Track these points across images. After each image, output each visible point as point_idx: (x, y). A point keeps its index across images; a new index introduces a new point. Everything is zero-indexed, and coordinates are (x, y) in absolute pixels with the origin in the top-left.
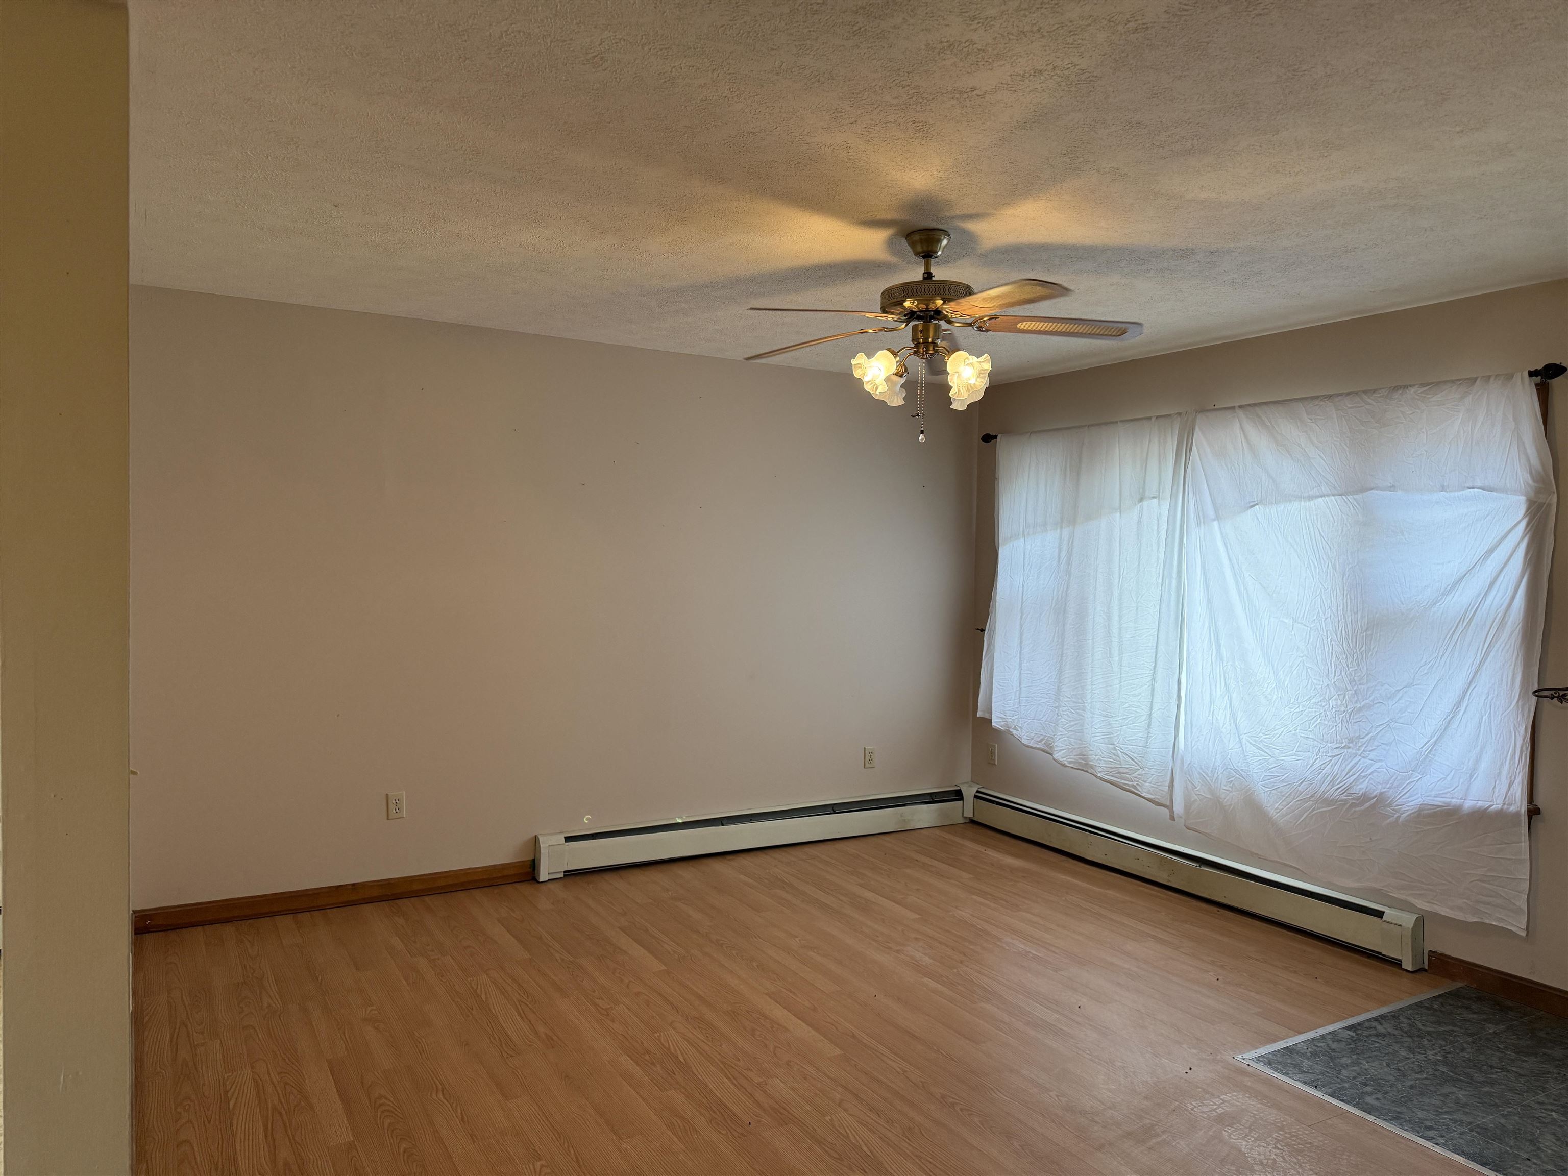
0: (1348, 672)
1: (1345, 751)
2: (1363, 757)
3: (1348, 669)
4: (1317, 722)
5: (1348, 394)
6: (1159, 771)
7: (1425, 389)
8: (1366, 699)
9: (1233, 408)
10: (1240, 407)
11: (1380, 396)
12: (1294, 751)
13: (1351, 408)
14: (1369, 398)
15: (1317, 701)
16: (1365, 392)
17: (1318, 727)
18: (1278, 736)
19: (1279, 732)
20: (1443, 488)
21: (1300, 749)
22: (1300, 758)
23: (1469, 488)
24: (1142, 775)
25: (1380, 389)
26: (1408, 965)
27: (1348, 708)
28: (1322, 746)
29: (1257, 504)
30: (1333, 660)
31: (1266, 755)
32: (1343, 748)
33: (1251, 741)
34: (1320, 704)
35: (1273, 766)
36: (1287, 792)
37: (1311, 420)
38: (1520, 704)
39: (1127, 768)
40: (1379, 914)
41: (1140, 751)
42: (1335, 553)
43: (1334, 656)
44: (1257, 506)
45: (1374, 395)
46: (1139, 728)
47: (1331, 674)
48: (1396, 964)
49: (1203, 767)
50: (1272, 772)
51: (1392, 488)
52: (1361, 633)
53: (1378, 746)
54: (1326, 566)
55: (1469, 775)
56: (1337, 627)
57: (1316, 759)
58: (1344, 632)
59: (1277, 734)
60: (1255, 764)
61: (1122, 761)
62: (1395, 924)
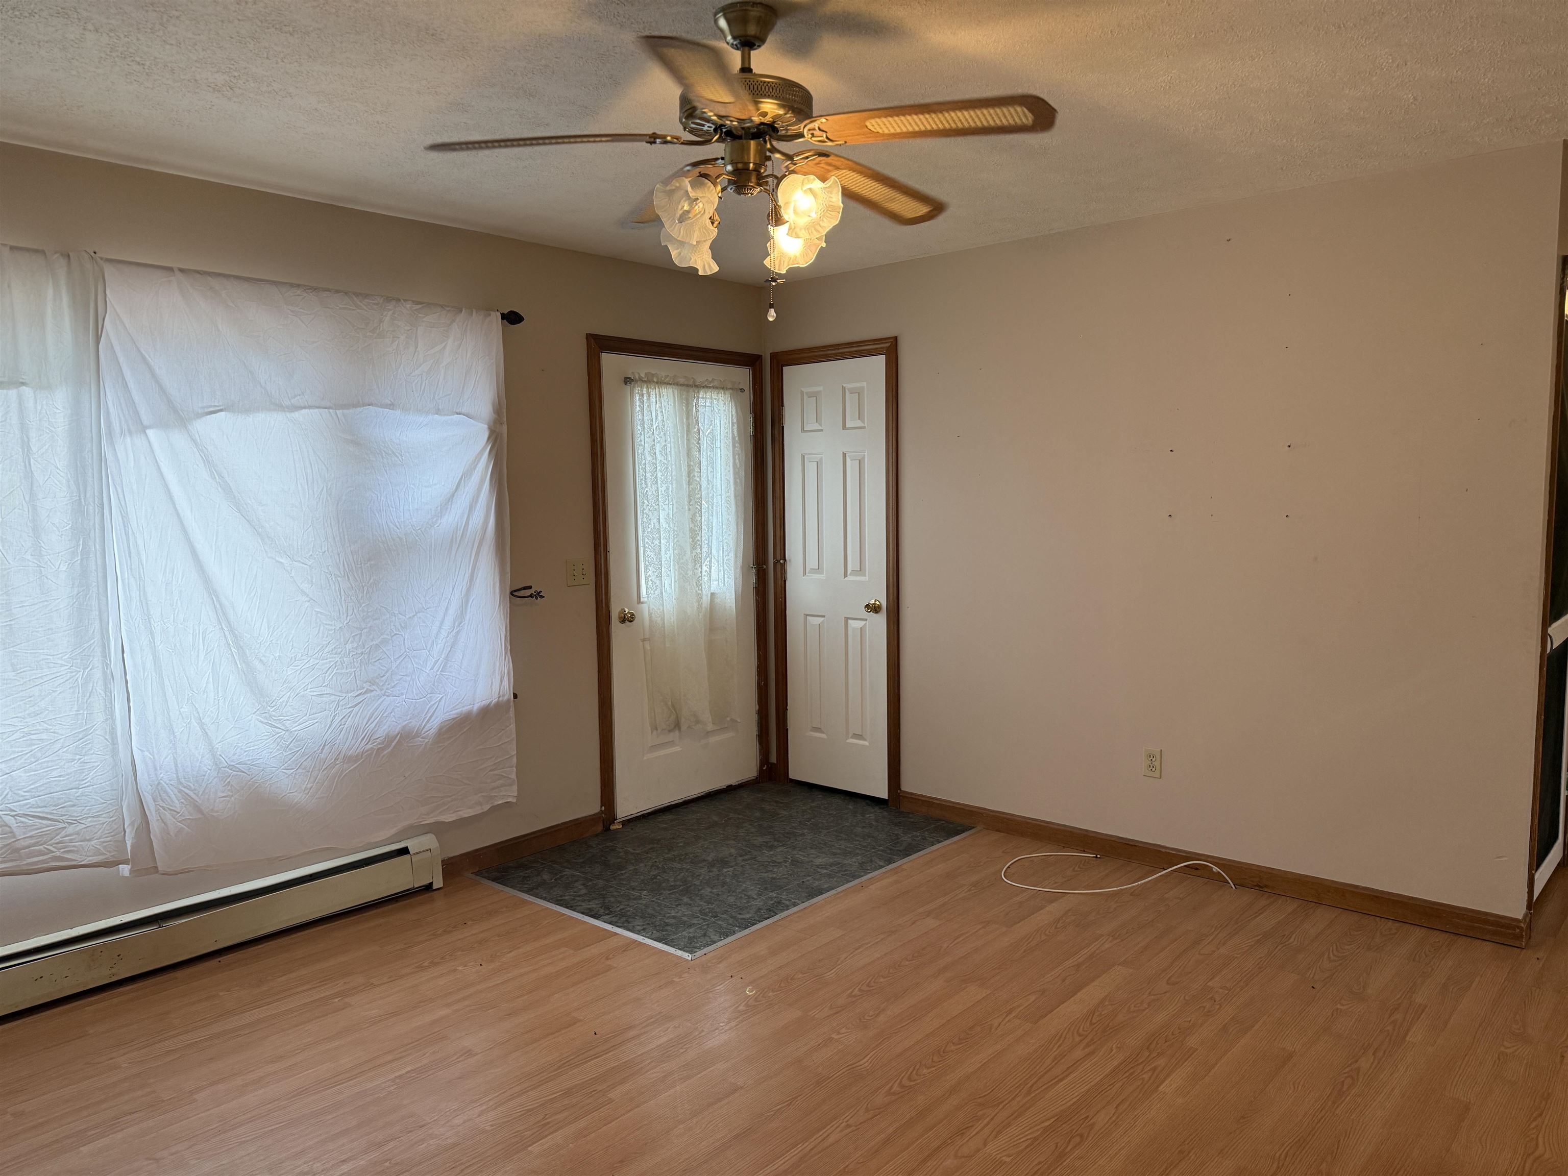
0: (360, 609)
1: (369, 695)
2: (387, 696)
3: (361, 605)
4: (333, 673)
5: (337, 292)
6: (111, 814)
7: (420, 306)
8: (382, 634)
9: (170, 269)
10: (182, 270)
11: (374, 304)
12: (308, 715)
13: (340, 308)
14: (361, 302)
15: (330, 649)
16: (357, 295)
17: (334, 678)
18: (284, 704)
19: (285, 698)
20: (438, 412)
21: (314, 711)
22: (316, 721)
23: (457, 414)
24: (78, 833)
25: (372, 295)
26: (438, 883)
27: (366, 647)
28: (341, 698)
29: (221, 410)
30: (343, 598)
31: (280, 731)
32: (365, 693)
33: (263, 720)
34: (334, 652)
35: (290, 741)
36: (311, 765)
37: (292, 311)
38: (502, 607)
39: (31, 837)
40: (404, 851)
41: (59, 799)
42: (333, 476)
43: (343, 593)
44: (223, 413)
45: (365, 300)
46: (50, 764)
47: (343, 614)
48: (429, 887)
49: (183, 780)
50: (291, 749)
51: (391, 406)
52: (365, 564)
53: (399, 680)
54: (319, 491)
55: (472, 681)
56: (338, 561)
57: (335, 716)
58: (346, 566)
59: (283, 702)
60: (271, 747)
61: (15, 830)
62: (424, 851)
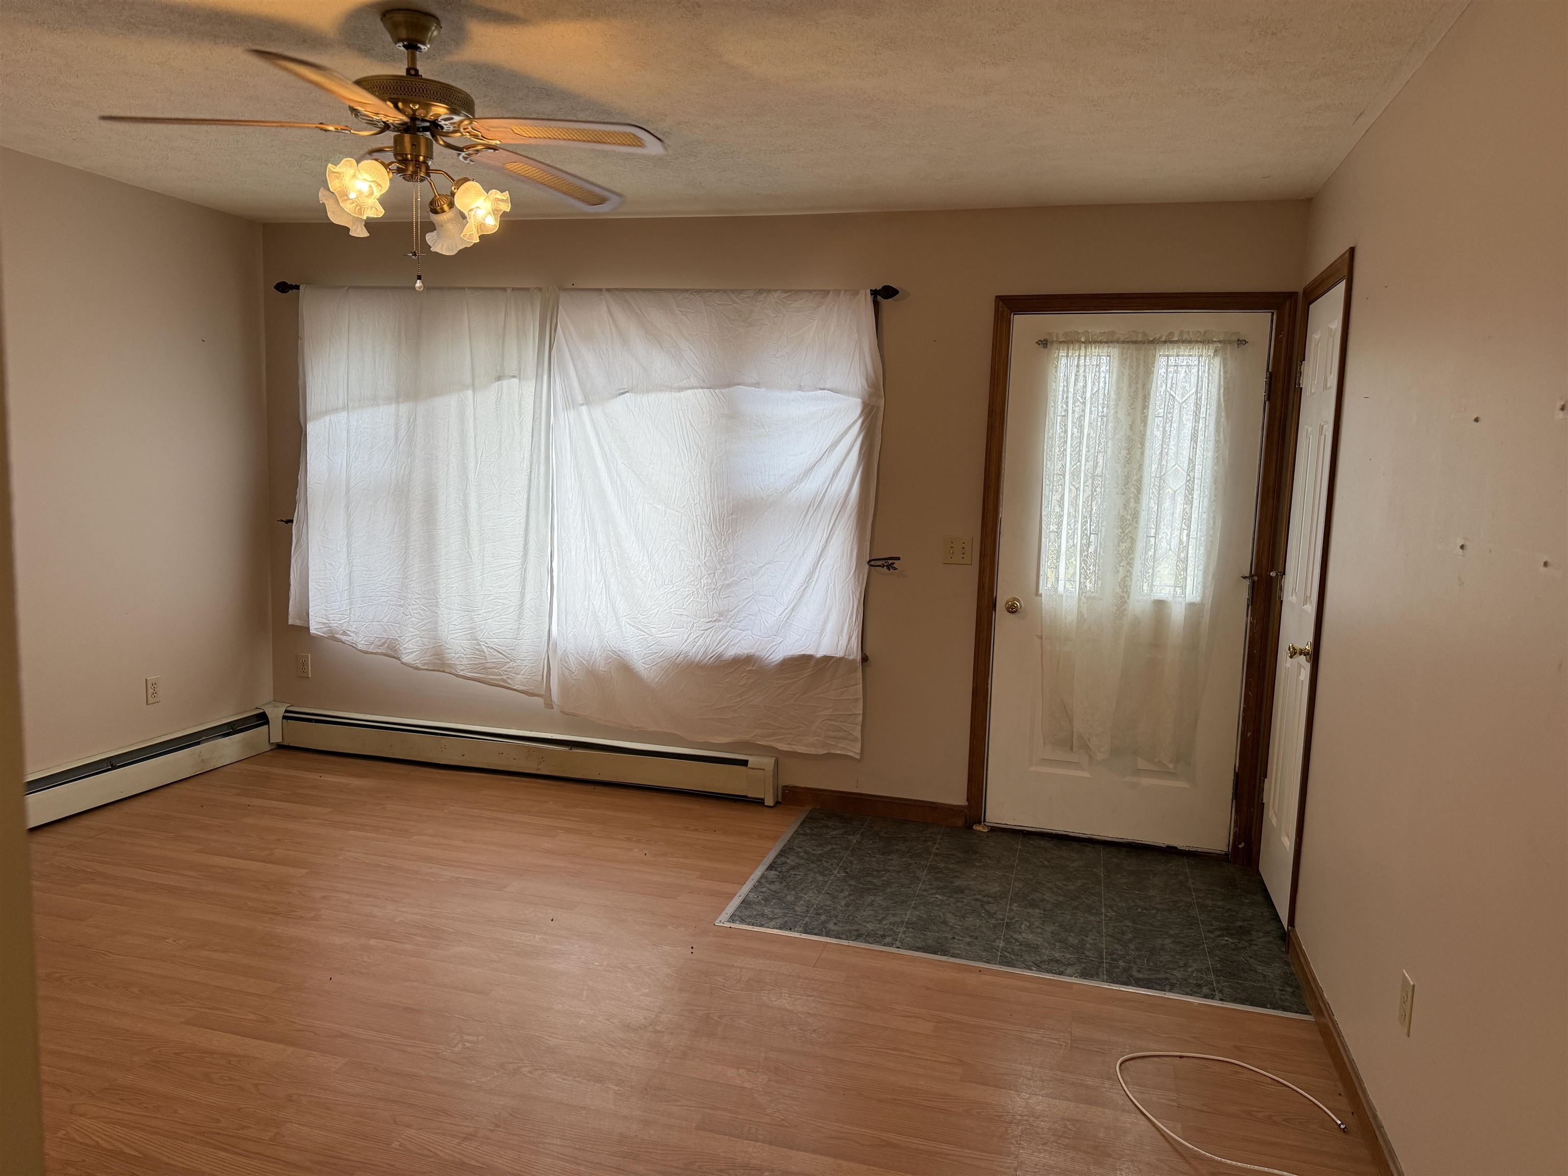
0: (717, 553)
1: (717, 624)
2: (733, 628)
3: (717, 550)
4: (691, 600)
5: (717, 291)
6: (532, 662)
7: (786, 295)
8: (733, 576)
9: (600, 290)
10: (608, 290)
11: (747, 297)
12: (670, 628)
13: (719, 305)
14: (736, 297)
15: (690, 581)
16: (733, 291)
17: (691, 604)
18: (654, 615)
19: (655, 611)
20: (800, 388)
21: (675, 626)
22: (676, 634)
23: (821, 389)
24: (513, 668)
25: (747, 290)
26: (769, 801)
27: (718, 585)
28: (696, 621)
29: (627, 392)
30: (704, 542)
31: (645, 634)
32: (714, 621)
33: (631, 623)
34: (692, 583)
35: (652, 643)
36: (666, 666)
37: (681, 311)
38: (857, 573)
39: (494, 662)
40: (744, 763)
41: (509, 643)
42: (705, 443)
43: (704, 538)
44: (628, 394)
45: (741, 295)
46: (506, 620)
47: (702, 555)
48: (759, 802)
49: (580, 652)
50: (651, 650)
51: (757, 385)
52: (728, 517)
53: (745, 617)
54: (695, 455)
55: (818, 634)
56: (706, 512)
57: (690, 634)
58: (712, 517)
59: (654, 613)
60: (635, 644)
61: (487, 656)
62: (759, 769)
